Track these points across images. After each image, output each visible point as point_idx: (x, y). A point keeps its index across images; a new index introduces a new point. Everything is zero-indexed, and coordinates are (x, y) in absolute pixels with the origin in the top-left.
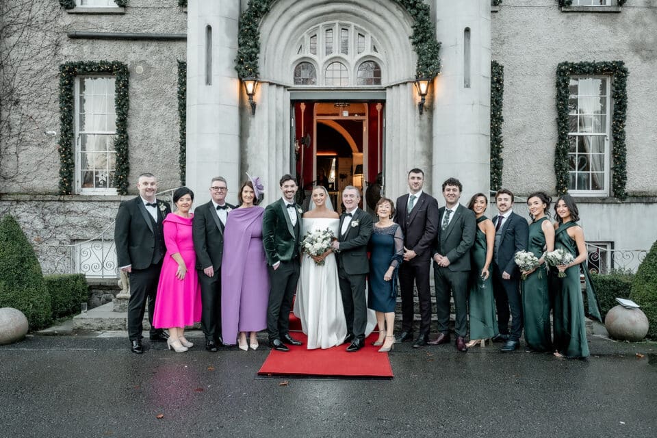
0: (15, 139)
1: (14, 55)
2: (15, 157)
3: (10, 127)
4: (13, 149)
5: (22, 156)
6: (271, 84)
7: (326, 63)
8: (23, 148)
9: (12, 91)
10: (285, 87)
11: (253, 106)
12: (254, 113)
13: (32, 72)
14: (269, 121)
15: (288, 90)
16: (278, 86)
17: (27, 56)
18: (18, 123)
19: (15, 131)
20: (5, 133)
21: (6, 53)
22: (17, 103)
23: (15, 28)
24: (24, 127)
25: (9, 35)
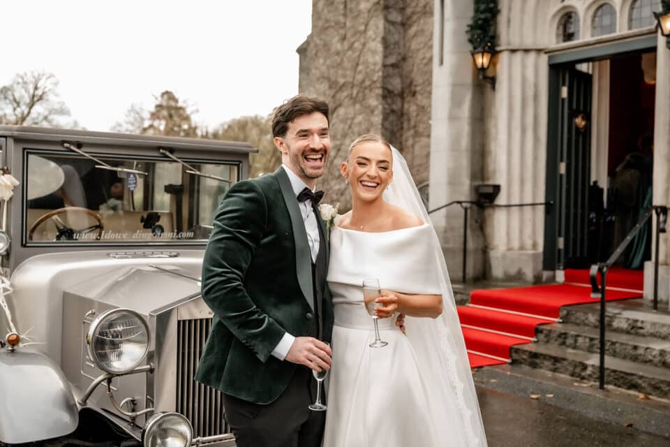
0: (412, 132)
1: (414, 45)
2: (411, 149)
3: (409, 120)
4: (410, 142)
5: (417, 147)
6: (513, 51)
7: (589, 7)
8: (417, 139)
9: (411, 83)
10: (539, 51)
11: (493, 81)
12: (494, 88)
13: (425, 61)
14: (510, 97)
15: (546, 53)
16: (527, 51)
17: (422, 45)
18: (414, 114)
19: (412, 123)
20: (405, 125)
21: (408, 45)
22: (414, 94)
23: (415, 18)
24: (419, 118)
25: (410, 26)
